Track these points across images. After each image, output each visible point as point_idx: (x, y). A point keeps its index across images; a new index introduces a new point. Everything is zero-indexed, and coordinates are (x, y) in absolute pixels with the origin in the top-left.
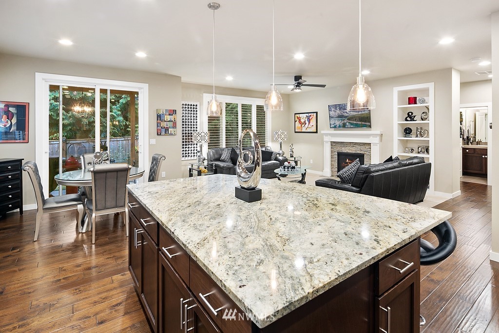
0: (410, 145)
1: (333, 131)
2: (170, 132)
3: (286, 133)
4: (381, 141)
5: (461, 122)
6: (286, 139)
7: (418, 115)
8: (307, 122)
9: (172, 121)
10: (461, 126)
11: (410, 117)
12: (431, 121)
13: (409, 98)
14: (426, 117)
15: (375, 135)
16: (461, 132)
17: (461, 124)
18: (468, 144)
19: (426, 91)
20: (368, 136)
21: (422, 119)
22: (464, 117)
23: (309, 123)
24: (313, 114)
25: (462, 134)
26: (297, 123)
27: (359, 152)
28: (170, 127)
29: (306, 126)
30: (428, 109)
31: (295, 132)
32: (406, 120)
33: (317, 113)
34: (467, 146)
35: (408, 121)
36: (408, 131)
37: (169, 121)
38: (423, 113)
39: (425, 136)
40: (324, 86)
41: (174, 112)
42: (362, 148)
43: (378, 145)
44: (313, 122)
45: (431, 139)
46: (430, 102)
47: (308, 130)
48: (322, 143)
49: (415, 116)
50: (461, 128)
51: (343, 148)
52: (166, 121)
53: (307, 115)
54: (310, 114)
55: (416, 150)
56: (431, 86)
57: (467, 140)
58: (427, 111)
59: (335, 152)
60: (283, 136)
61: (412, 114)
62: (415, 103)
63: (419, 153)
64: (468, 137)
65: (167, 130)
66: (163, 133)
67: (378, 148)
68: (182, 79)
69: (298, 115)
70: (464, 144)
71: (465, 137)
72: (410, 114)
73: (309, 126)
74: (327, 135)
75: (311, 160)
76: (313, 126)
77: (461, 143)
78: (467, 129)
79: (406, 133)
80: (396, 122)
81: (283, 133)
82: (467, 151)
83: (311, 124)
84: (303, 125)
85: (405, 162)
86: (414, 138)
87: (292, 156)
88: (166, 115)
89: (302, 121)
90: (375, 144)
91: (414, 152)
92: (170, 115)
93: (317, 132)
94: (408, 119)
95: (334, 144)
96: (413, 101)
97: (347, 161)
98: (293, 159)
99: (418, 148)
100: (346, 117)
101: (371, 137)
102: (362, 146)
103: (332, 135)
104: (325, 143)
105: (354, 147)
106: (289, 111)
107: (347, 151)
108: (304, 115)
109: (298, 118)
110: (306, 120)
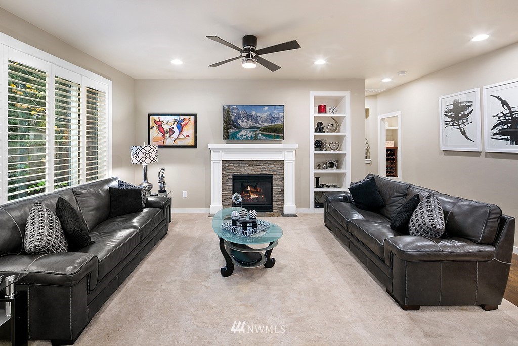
1: (227, 145)
8: (175, 129)
11: (320, 127)
12: (347, 133)
13: (320, 107)
14: (332, 129)
15: (289, 150)
20: (281, 150)
23: (181, 131)
24: (188, 117)
26: (154, 130)
27: (266, 173)
29: (175, 136)
33: (196, 115)
36: (318, 144)
42: (271, 166)
43: (294, 162)
44: (189, 130)
47: (178, 143)
48: (209, 162)
49: (324, 127)
51: (242, 169)
53: (177, 118)
54: (182, 117)
56: (347, 95)
58: (333, 122)
59: (229, 175)
61: (322, 124)
67: (294, 165)
69: (156, 118)
73: (181, 136)
74: (217, 150)
75: (184, 192)
76: (188, 136)
79: (317, 146)
80: (313, 133)
83: (185, 133)
84: (168, 135)
87: (163, 191)
89: (166, 127)
90: (290, 161)
93: (195, 146)
95: (227, 164)
96: (322, 109)
97: (249, 189)
100: (258, 128)
101: (286, 152)
102: (270, 164)
103: (223, 150)
104: (212, 162)
105: (259, 167)
106: (135, 111)
107: (249, 172)
108: (172, 118)
109: (155, 121)
110: (175, 126)
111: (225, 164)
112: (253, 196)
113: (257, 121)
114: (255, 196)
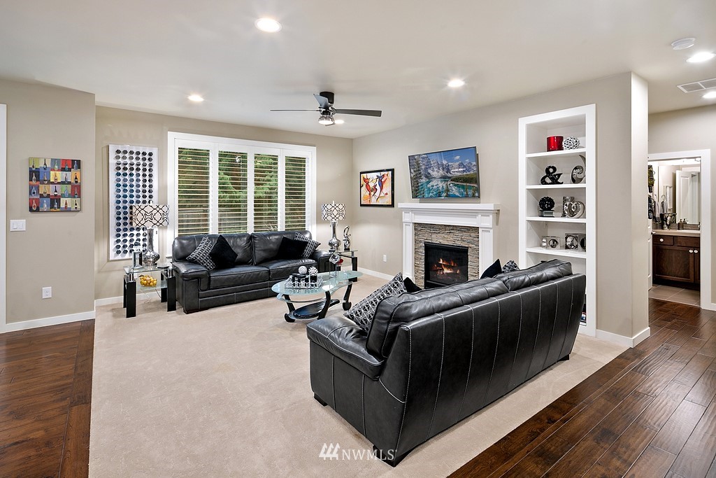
0: (551, 233)
1: (417, 204)
2: (63, 205)
3: (341, 207)
4: (497, 224)
5: (651, 186)
6: (341, 218)
7: (565, 171)
8: (378, 187)
9: (69, 183)
10: (651, 194)
11: (551, 175)
12: (589, 184)
13: (549, 139)
14: (580, 176)
15: (485, 213)
16: (650, 206)
17: (651, 191)
18: (663, 228)
19: (579, 124)
20: (474, 213)
21: (574, 181)
22: (655, 177)
23: (381, 189)
24: (386, 173)
25: (652, 210)
26: (364, 188)
27: (459, 243)
28: (63, 196)
29: (377, 194)
30: (584, 159)
31: (361, 205)
32: (543, 182)
33: (393, 171)
34: (660, 232)
35: (546, 184)
36: (546, 205)
37: (62, 183)
38: (576, 168)
39: (579, 213)
40: (378, 113)
41: (77, 164)
42: (465, 235)
43: (491, 231)
44: (388, 187)
45: (590, 221)
46: (589, 146)
48: (401, 224)
49: (559, 175)
50: (650, 199)
51: (434, 236)
52: (53, 183)
53: (378, 174)
54: (383, 173)
55: (561, 241)
56: (588, 112)
57: (660, 221)
58: (581, 164)
59: (421, 242)
60: (335, 212)
61: (555, 169)
62: (560, 148)
63: (567, 247)
64: (662, 215)
65: (54, 201)
66: (45, 206)
67: (492, 236)
68: (97, 99)
69: (365, 175)
70: (655, 227)
71: (658, 215)
72: (551, 170)
73: (382, 195)
74: (408, 210)
75: (385, 256)
76: (386, 194)
77: (650, 227)
78: (661, 201)
79: (544, 209)
80: (525, 185)
81: (335, 207)
82: (662, 240)
83: (384, 191)
84: (372, 193)
85: (522, 278)
86: (558, 219)
87: (347, 249)
88: (53, 170)
89: (371, 185)
90: (486, 230)
91: (558, 246)
92: (63, 170)
93: (392, 205)
94: (548, 180)
95: (420, 228)
96: (555, 143)
97: (441, 262)
98: (349, 254)
99: (566, 238)
101: (480, 216)
102: (465, 232)
103: (416, 211)
104: (404, 224)
105: (451, 235)
106: (352, 168)
107: (441, 241)
108: (374, 175)
109: (365, 180)
110: (377, 183)
111: (419, 227)
112: (446, 271)
113: (448, 171)
114: (449, 271)
